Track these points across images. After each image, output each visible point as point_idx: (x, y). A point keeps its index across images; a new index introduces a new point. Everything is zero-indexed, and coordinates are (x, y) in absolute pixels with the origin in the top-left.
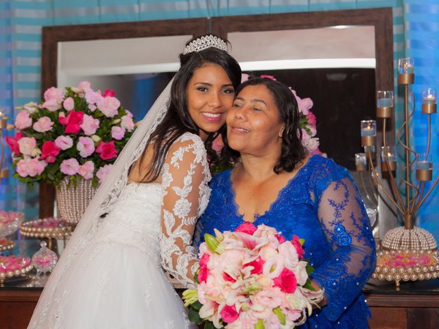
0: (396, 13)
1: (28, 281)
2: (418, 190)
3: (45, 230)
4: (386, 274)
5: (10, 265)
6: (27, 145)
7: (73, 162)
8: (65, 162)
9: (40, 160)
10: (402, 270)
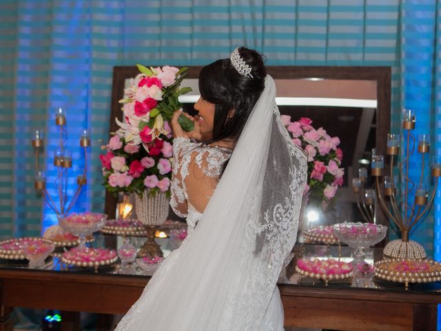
0: (394, 71)
1: (114, 269)
2: (413, 211)
3: (116, 228)
4: (392, 276)
5: (102, 256)
6: (118, 163)
7: (154, 178)
8: (148, 177)
9: (128, 175)
10: (410, 274)
